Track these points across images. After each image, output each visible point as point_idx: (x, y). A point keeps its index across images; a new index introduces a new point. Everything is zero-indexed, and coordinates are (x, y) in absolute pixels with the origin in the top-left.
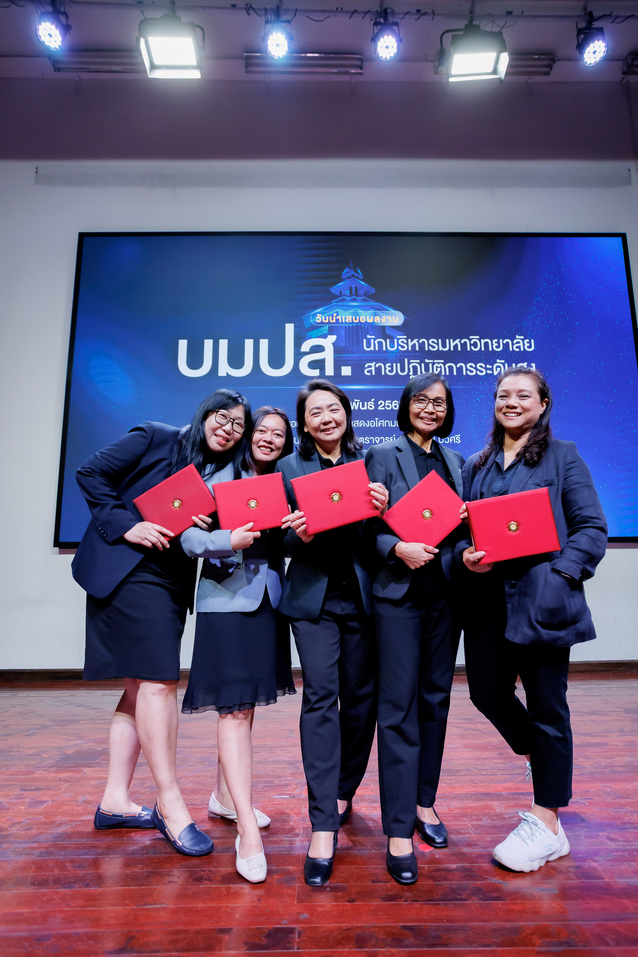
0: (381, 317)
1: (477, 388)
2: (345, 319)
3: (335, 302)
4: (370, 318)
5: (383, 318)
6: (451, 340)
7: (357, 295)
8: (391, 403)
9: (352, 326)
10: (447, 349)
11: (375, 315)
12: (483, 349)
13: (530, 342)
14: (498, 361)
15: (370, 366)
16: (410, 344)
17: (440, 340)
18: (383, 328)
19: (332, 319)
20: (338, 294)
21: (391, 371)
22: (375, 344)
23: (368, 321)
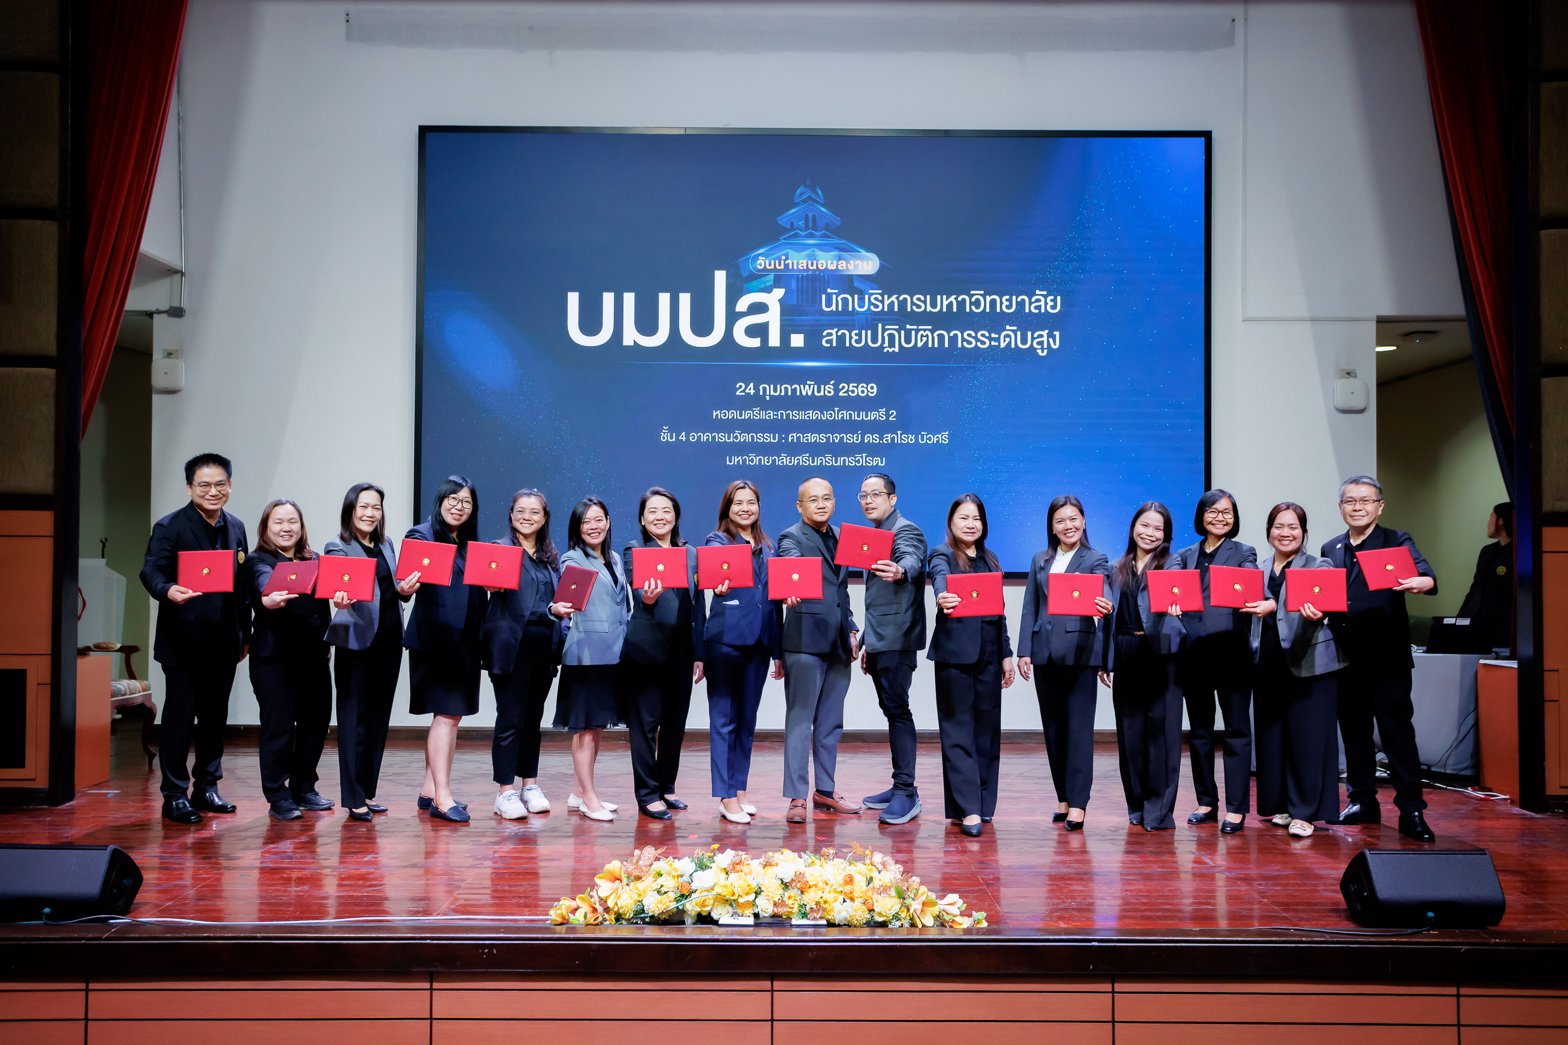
0: (847, 263)
1: (976, 367)
2: (798, 264)
3: (785, 239)
4: (832, 263)
5: (851, 264)
6: (945, 297)
7: (815, 228)
8: (857, 387)
9: (807, 275)
10: (937, 310)
11: (840, 258)
13: (1054, 301)
14: (1008, 327)
15: (831, 334)
16: (887, 302)
17: (928, 297)
18: (851, 277)
19: (780, 265)
20: (789, 227)
21: (858, 341)
22: (837, 302)
23: (829, 268)
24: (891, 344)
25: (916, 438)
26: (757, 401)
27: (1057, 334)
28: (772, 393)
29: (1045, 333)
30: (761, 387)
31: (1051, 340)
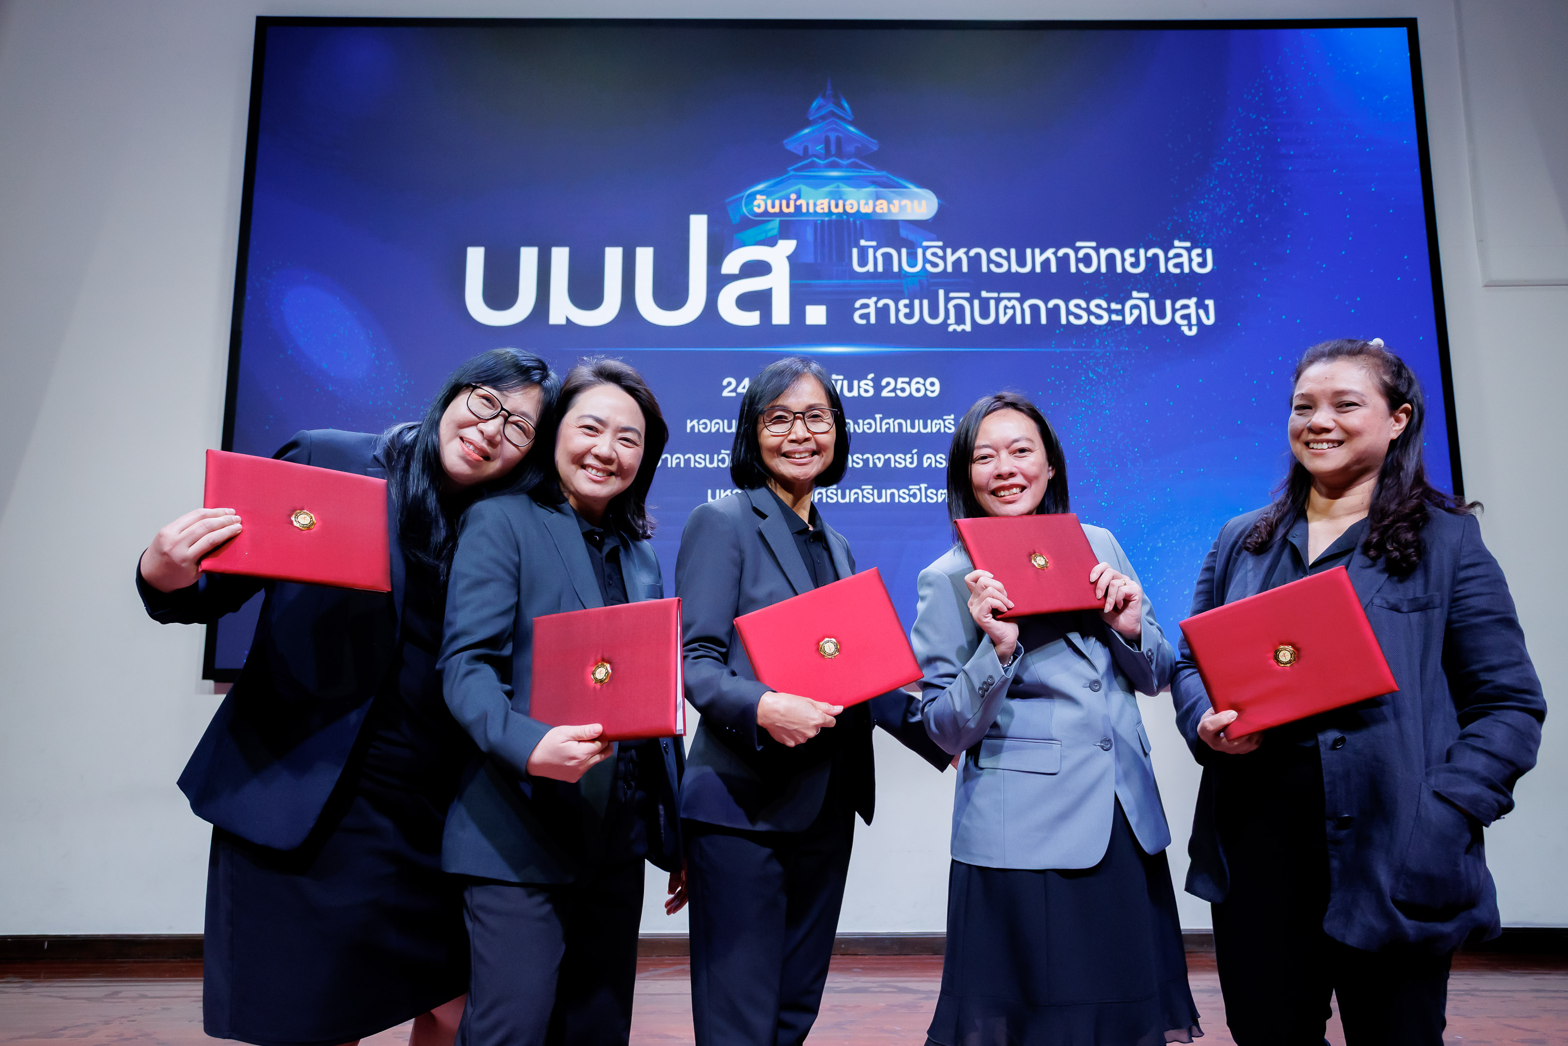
0: (889, 202)
1: (1090, 352)
2: (815, 205)
3: (796, 170)
4: (867, 204)
5: (894, 205)
6: (1037, 251)
7: (840, 154)
8: (909, 383)
9: (830, 221)
10: (1027, 269)
11: (878, 197)
13: (1203, 255)
14: (1135, 294)
15: (867, 305)
16: (951, 259)
17: (1013, 251)
18: (894, 224)
19: (788, 206)
20: (801, 153)
21: (909, 316)
22: (875, 259)
23: (863, 210)
24: (960, 320)
27: (1210, 303)
29: (1192, 302)
31: (1201, 312)
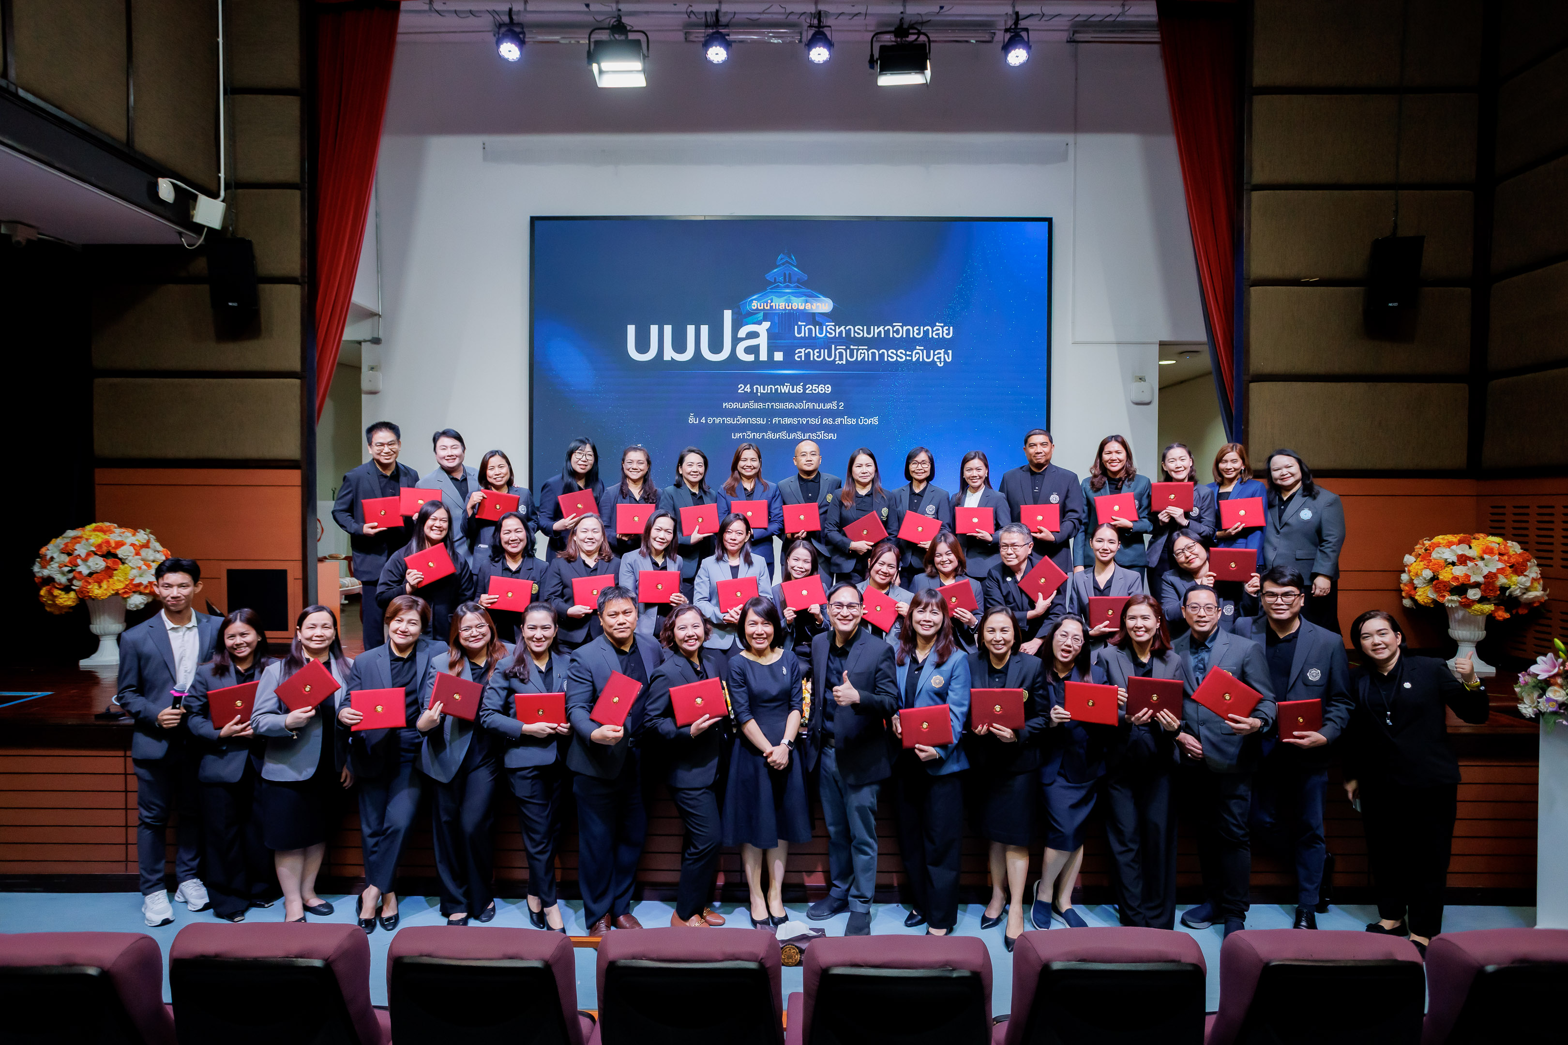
1: (897, 374)
6: (876, 327)
7: (790, 282)
8: (818, 387)
10: (871, 336)
11: (807, 302)
12: (904, 336)
13: (948, 330)
14: (918, 347)
15: (801, 352)
16: (838, 331)
17: (865, 327)
18: (814, 315)
21: (819, 357)
22: (805, 331)
23: (800, 308)
24: (841, 359)
25: (857, 421)
26: (751, 396)
27: (950, 352)
28: (762, 391)
29: (942, 351)
30: (755, 387)
31: (946, 356)
